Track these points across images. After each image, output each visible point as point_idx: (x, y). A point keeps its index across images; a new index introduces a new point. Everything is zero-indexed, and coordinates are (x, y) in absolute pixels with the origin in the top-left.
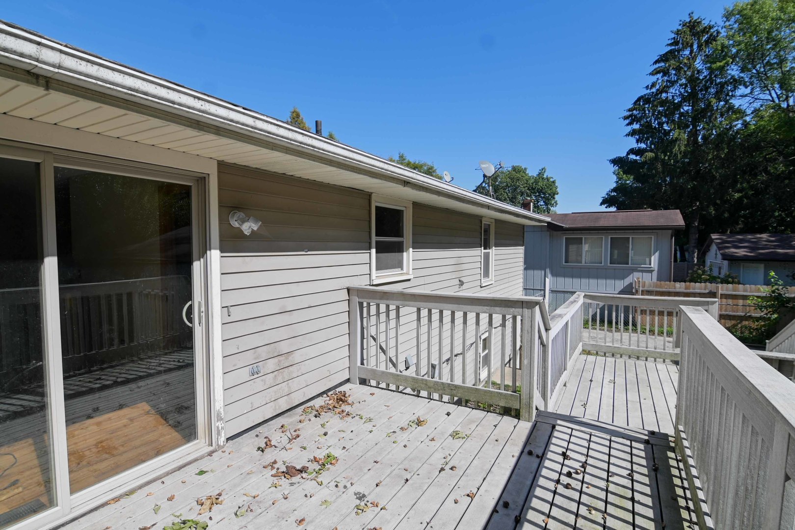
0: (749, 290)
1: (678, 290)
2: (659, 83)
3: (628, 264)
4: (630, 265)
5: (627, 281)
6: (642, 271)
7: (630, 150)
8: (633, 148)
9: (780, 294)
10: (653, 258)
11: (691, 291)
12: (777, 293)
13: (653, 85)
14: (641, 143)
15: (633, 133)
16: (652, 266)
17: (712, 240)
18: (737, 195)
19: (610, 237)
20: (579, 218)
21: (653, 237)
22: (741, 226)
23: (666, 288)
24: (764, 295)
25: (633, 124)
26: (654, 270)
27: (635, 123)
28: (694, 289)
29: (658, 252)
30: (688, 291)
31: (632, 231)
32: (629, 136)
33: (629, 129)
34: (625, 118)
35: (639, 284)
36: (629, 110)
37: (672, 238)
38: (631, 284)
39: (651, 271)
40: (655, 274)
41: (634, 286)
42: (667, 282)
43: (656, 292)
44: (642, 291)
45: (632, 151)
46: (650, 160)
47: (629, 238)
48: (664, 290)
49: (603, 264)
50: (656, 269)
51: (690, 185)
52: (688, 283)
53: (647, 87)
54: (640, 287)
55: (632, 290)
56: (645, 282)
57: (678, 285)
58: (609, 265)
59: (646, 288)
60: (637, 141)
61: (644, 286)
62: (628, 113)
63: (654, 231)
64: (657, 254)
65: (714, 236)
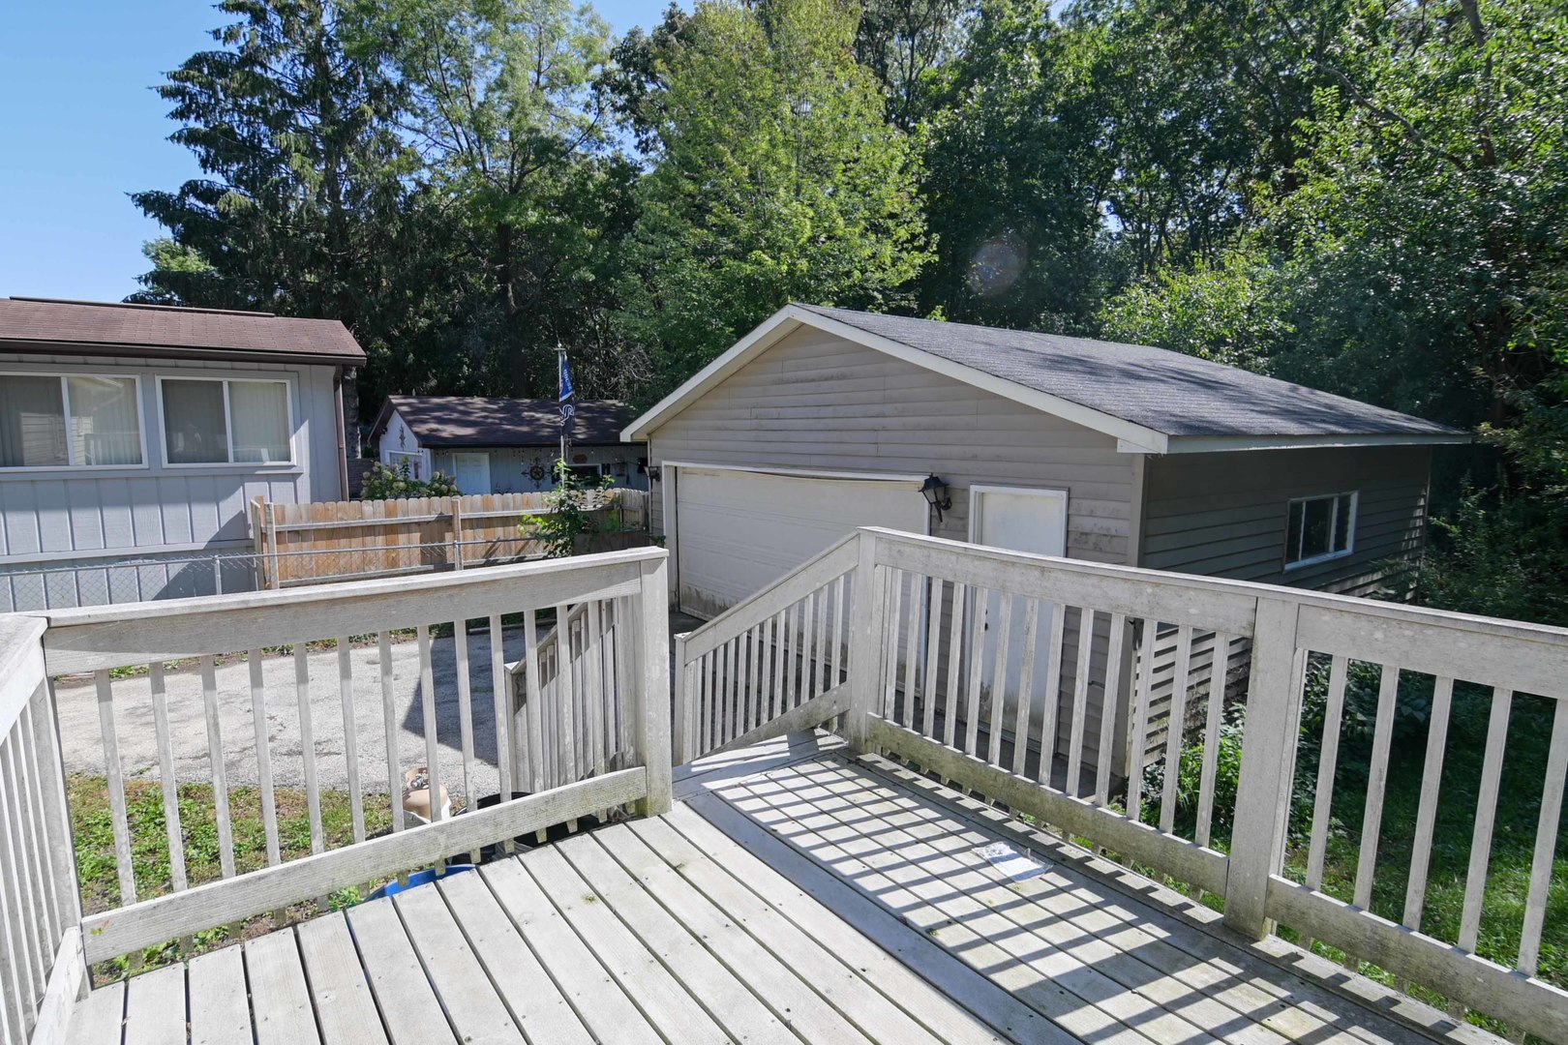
0: (512, 505)
1: (370, 521)
2: (244, 35)
3: (226, 460)
4: (231, 463)
5: (231, 507)
6: (269, 478)
7: (189, 184)
8: (195, 182)
9: (573, 507)
10: (293, 441)
11: (400, 519)
12: (568, 505)
13: (231, 35)
14: (213, 171)
15: (191, 138)
16: (294, 461)
17: (393, 407)
18: (424, 322)
19: (158, 380)
20: (39, 315)
21: (288, 382)
22: (433, 383)
23: (342, 519)
24: (547, 510)
25: (188, 118)
26: (300, 474)
27: (193, 116)
28: (406, 513)
29: (306, 423)
30: (393, 520)
31: (228, 364)
32: (179, 142)
33: (178, 125)
34: (166, 93)
35: (268, 513)
36: (174, 77)
37: (336, 389)
38: (242, 516)
39: (294, 477)
40: (304, 484)
41: (250, 521)
42: (340, 503)
43: (318, 531)
44: (278, 533)
45: (191, 188)
46: (239, 212)
47: (221, 382)
48: (336, 523)
49: (145, 465)
50: (306, 471)
51: (336, 289)
52: (390, 501)
53: (216, 33)
54: (271, 523)
55: (247, 534)
56: (283, 508)
57: (368, 506)
58: (165, 464)
59: (288, 526)
60: (204, 163)
61: (282, 519)
62: (172, 83)
63: (289, 367)
64: (304, 429)
65: (395, 400)
